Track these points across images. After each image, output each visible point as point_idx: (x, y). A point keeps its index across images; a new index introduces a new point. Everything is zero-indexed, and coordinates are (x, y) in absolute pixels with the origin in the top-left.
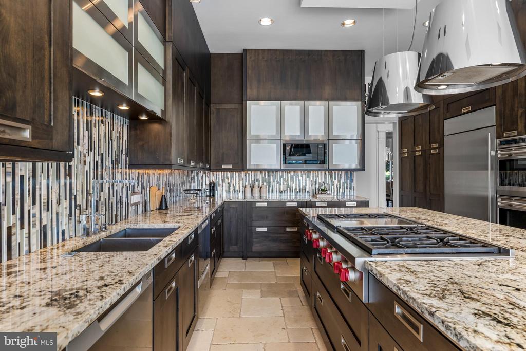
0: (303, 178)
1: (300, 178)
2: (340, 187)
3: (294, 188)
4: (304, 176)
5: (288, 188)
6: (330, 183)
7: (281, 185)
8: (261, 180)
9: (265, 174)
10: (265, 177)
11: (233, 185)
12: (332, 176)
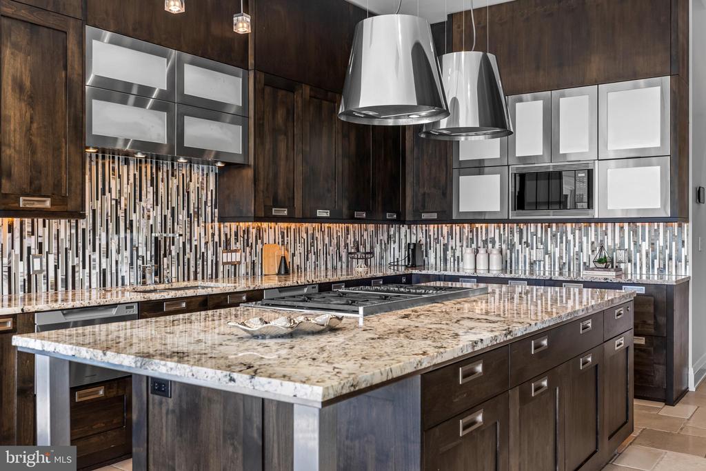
0: (574, 236)
1: (570, 237)
2: (654, 257)
3: (557, 255)
4: (577, 232)
5: (547, 256)
6: (632, 248)
7: (532, 249)
8: (497, 239)
9: (504, 228)
10: (504, 234)
11: (452, 248)
12: (635, 233)
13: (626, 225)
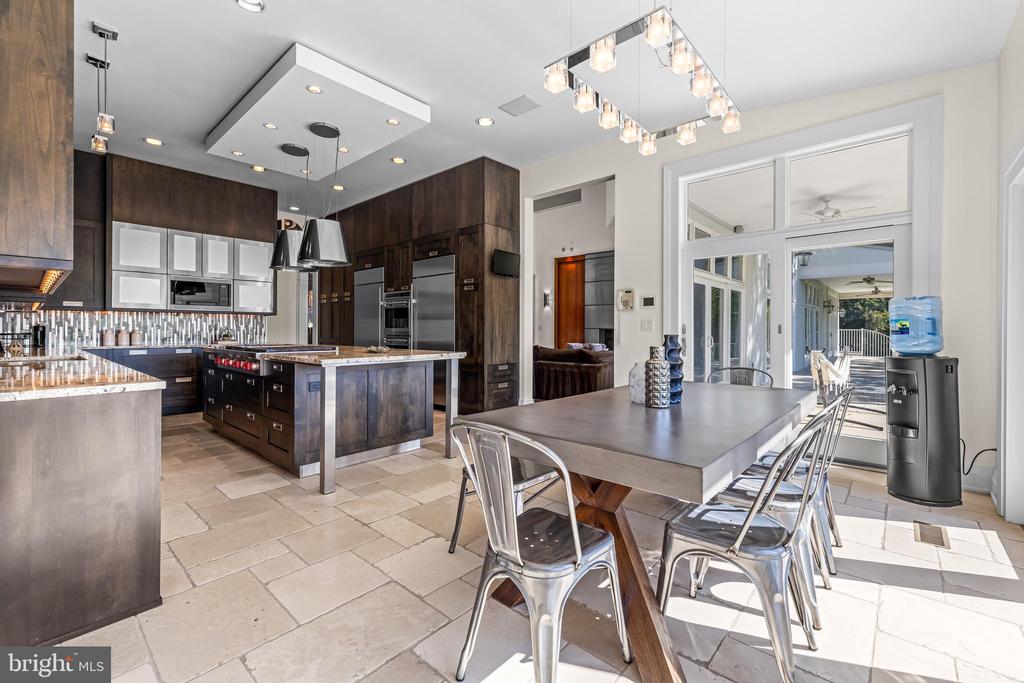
1: (194, 322)
3: (184, 333)
12: (237, 321)
13: (231, 316)
